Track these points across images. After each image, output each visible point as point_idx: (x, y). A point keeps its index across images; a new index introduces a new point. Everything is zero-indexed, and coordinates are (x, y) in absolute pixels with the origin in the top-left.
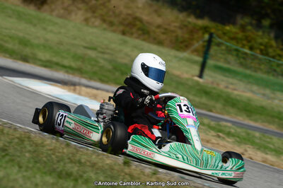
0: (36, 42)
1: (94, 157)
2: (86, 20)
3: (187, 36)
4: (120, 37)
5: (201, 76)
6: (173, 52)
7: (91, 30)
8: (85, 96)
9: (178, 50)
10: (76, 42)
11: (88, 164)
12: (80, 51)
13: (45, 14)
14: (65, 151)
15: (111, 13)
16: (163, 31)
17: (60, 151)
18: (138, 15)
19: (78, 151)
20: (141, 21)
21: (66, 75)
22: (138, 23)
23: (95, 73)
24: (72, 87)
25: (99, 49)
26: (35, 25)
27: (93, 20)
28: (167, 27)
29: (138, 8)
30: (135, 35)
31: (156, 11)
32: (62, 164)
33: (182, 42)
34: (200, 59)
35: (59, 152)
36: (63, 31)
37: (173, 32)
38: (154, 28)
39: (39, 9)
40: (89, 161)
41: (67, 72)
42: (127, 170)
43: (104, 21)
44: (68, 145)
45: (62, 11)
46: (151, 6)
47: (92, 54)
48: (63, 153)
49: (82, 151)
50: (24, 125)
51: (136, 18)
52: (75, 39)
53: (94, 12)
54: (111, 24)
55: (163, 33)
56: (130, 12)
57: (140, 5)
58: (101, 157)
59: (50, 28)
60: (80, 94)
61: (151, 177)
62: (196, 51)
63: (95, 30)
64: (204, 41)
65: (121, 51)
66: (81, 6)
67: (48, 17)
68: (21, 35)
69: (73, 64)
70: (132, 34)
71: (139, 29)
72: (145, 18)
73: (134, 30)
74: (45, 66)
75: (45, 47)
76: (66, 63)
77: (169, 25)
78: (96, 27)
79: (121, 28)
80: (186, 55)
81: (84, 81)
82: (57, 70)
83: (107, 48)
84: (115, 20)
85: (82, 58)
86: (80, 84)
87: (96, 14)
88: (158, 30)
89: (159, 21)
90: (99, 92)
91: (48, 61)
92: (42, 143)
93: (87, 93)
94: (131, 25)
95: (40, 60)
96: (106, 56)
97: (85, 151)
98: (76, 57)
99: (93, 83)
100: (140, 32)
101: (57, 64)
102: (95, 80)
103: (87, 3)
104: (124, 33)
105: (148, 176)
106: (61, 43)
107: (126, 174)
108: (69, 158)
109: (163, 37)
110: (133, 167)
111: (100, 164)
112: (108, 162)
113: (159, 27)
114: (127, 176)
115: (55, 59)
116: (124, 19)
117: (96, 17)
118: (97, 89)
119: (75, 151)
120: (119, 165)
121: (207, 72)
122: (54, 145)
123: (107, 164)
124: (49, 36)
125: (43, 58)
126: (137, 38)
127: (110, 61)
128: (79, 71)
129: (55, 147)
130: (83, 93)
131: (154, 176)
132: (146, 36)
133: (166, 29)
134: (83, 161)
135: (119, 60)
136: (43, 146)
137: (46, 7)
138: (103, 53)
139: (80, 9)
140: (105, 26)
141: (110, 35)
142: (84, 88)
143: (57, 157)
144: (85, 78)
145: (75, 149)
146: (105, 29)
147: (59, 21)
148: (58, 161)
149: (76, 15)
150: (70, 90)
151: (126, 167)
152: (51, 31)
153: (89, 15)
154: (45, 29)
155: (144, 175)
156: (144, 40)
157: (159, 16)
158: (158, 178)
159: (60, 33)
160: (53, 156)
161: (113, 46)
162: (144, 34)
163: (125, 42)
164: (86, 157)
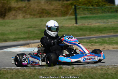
1: (47, 70)
2: (24, 17)
3: (65, 9)
5: (76, 23)
6: (63, 18)
7: (27, 20)
9: (64, 16)
11: (46, 73)
12: (26, 30)
15: (32, 11)
16: (56, 11)
18: (43, 8)
19: (40, 70)
20: (45, 10)
22: (44, 11)
24: (28, 46)
25: (33, 27)
26: (4, 26)
27: (26, 16)
28: (56, 8)
30: (45, 16)
31: (50, 4)
32: (36, 77)
33: (64, 13)
34: (74, 17)
35: (33, 73)
36: (16, 24)
37: (59, 9)
38: (51, 11)
39: (4, 19)
40: (46, 72)
42: (62, 71)
43: (31, 15)
44: (35, 69)
45: (13, 17)
47: (31, 29)
48: (34, 72)
51: (43, 9)
52: (22, 26)
53: (26, 13)
54: (34, 15)
55: (56, 12)
56: (40, 8)
57: (43, 4)
59: (11, 25)
61: (72, 70)
62: (71, 14)
63: (29, 20)
64: (73, 9)
65: (41, 25)
67: (9, 21)
69: (25, 36)
71: (46, 13)
72: (46, 8)
73: (44, 14)
79: (39, 15)
80: (67, 17)
83: (36, 25)
84: (35, 13)
85: (28, 33)
86: (31, 43)
89: (52, 7)
92: (25, 71)
94: (42, 13)
96: (37, 29)
97: (43, 69)
98: (25, 33)
100: (47, 14)
101: (19, 38)
103: (22, 10)
104: (40, 17)
105: (71, 70)
106: (17, 29)
107: (62, 72)
108: (38, 74)
109: (56, 13)
110: (64, 68)
111: (51, 72)
112: (53, 70)
113: (53, 10)
114: (63, 73)
115: (17, 37)
116: (38, 11)
119: (39, 70)
120: (58, 70)
121: (78, 21)
122: (30, 71)
123: (53, 71)
126: (46, 17)
127: (39, 30)
128: (29, 38)
131: (73, 69)
132: (50, 15)
133: (56, 10)
134: (43, 73)
136: (26, 73)
137: (6, 17)
138: (35, 28)
139: (20, 13)
140: (32, 17)
141: (35, 20)
142: (33, 44)
143: (33, 75)
146: (32, 18)
148: (34, 77)
149: (19, 16)
151: (61, 70)
153: (24, 14)
154: (9, 26)
155: (69, 70)
156: (49, 17)
157: (52, 5)
158: (75, 70)
159: (15, 26)
160: (31, 75)
161: (38, 23)
162: (48, 14)
163: (42, 20)
164: (44, 71)
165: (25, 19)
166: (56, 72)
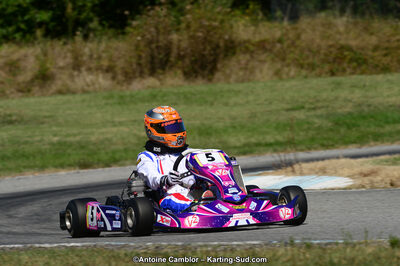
0: (221, 125)
1: (348, 250)
2: (277, 73)
4: (331, 79)
7: (287, 84)
8: (309, 174)
10: (273, 107)
11: (344, 262)
12: (284, 117)
13: (219, 85)
14: (308, 256)
15: (307, 53)
16: (384, 52)
17: (302, 257)
18: (342, 42)
19: (325, 250)
20: (350, 49)
21: (275, 155)
22: (346, 53)
23: (313, 139)
24: (289, 169)
25: (307, 106)
26: (212, 104)
27: (286, 69)
28: (387, 45)
29: (340, 33)
30: (349, 71)
31: (366, 29)
35: (301, 260)
36: (251, 98)
38: (370, 53)
39: (210, 80)
40: (345, 259)
41: (275, 151)
43: (302, 66)
44: (310, 247)
45: (241, 73)
46: (355, 24)
47: (300, 115)
48: (307, 259)
49: (330, 249)
50: (242, 241)
51: (342, 48)
52: (270, 103)
53: (284, 60)
54: (312, 67)
55: (386, 55)
56: (331, 43)
57: (342, 29)
58: (357, 247)
59: (233, 100)
60: (302, 174)
63: (293, 82)
65: (336, 98)
66: (263, 57)
67: (226, 87)
68: (197, 123)
69: (280, 138)
70: (344, 71)
71: (351, 60)
72: (353, 43)
73: (345, 65)
74: (244, 153)
75: (234, 127)
76: (269, 139)
77: (388, 41)
78: (293, 78)
79: (327, 67)
81: (302, 155)
82: (260, 154)
83: (318, 101)
84: (316, 61)
85: (290, 126)
86: (297, 162)
87: (288, 61)
88: (376, 54)
89: (374, 40)
90: (327, 162)
91: (245, 145)
92: (274, 255)
93: (311, 170)
94: (339, 59)
95: (235, 147)
96: (319, 112)
97: (335, 247)
98: (280, 127)
99: (315, 154)
100: (355, 64)
101: (258, 145)
102: (316, 149)
103: (271, 51)
104: (333, 74)
106: (253, 116)
108: (316, 264)
109: (386, 60)
111: (360, 258)
112: (370, 250)
113: (376, 48)
115: (253, 140)
116: (326, 55)
117: (288, 65)
118: (323, 159)
119: (320, 251)
120: (386, 249)
122: (290, 253)
123: (370, 254)
124: (235, 112)
125: (238, 144)
126: (353, 73)
127: (328, 117)
128: (291, 144)
129: (293, 255)
130: (305, 171)
132: (364, 67)
133: (387, 49)
134: (336, 261)
135: (339, 111)
136: (277, 260)
137: (218, 75)
138: (314, 109)
139: (263, 62)
140: (304, 72)
141: (315, 82)
142: (304, 165)
144: (302, 150)
145: (320, 248)
146: (306, 77)
147: (241, 87)
149: (261, 71)
150: (287, 174)
151: (396, 249)
152: (236, 104)
153: (278, 65)
154: (226, 104)
156: (363, 73)
157: (372, 34)
159: (248, 102)
161: (324, 95)
162: (359, 65)
163: (338, 85)
164: (338, 255)
165: (281, 79)
166: (379, 258)
